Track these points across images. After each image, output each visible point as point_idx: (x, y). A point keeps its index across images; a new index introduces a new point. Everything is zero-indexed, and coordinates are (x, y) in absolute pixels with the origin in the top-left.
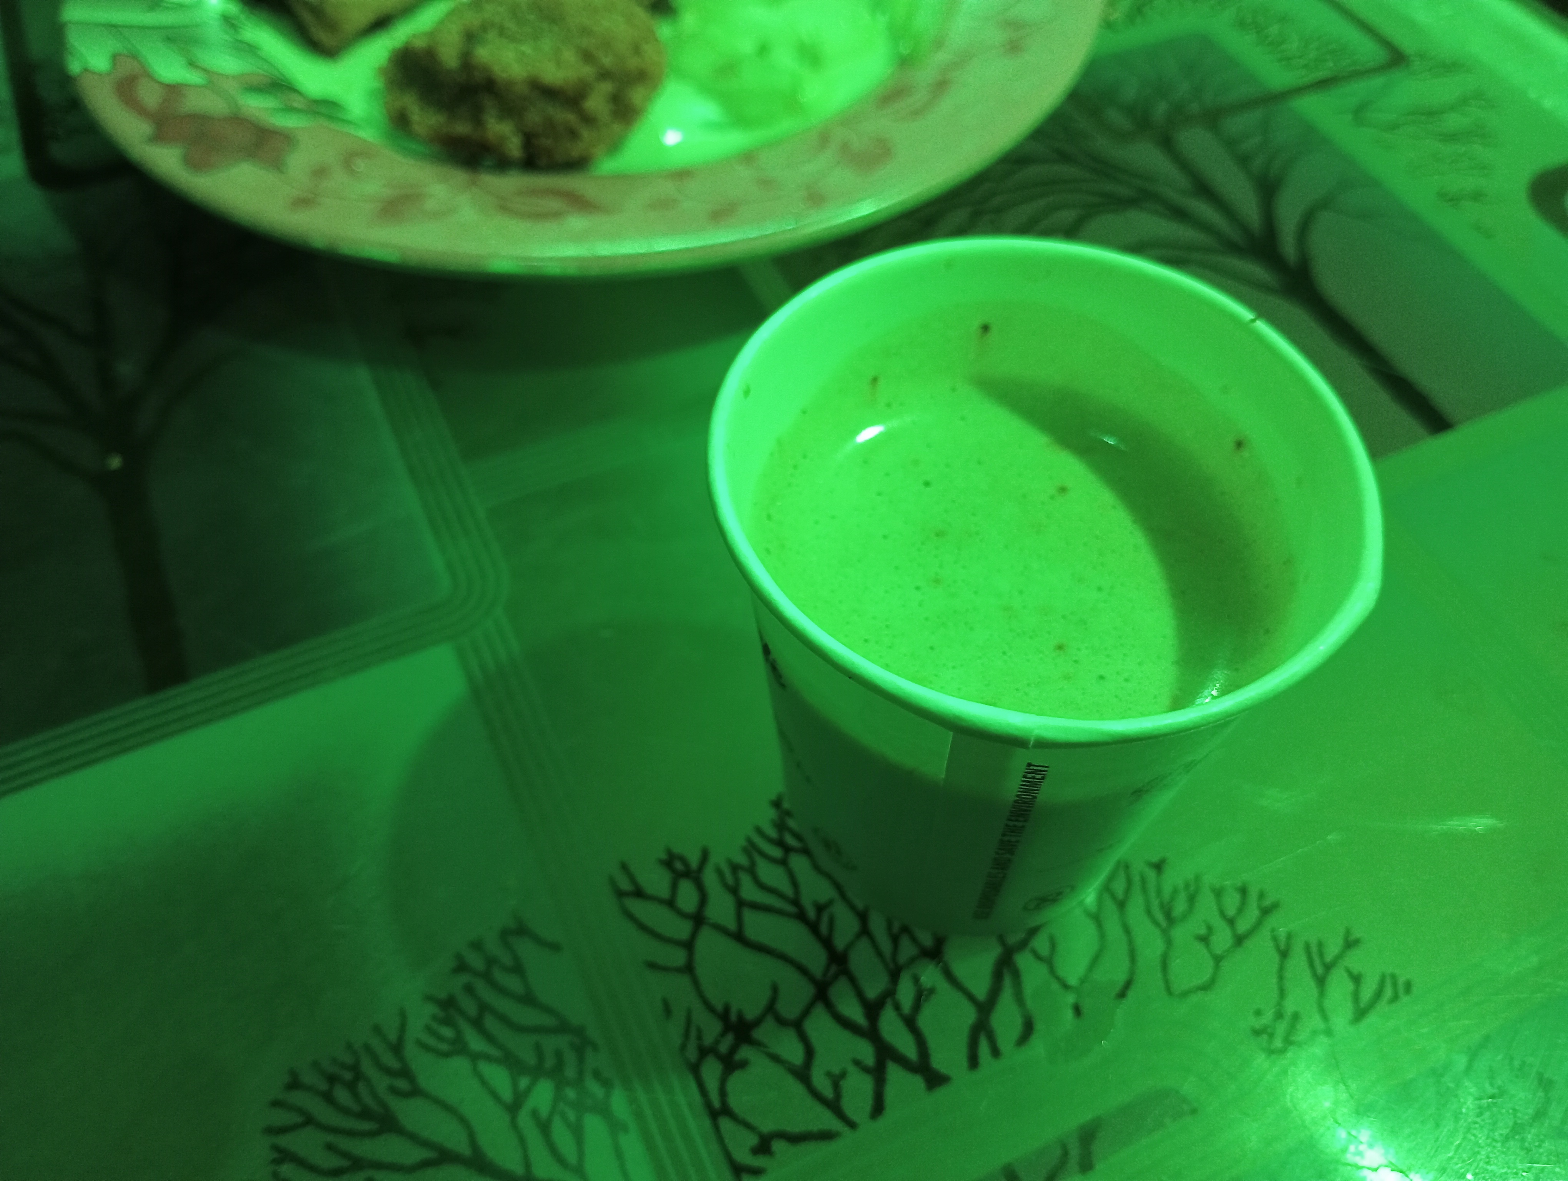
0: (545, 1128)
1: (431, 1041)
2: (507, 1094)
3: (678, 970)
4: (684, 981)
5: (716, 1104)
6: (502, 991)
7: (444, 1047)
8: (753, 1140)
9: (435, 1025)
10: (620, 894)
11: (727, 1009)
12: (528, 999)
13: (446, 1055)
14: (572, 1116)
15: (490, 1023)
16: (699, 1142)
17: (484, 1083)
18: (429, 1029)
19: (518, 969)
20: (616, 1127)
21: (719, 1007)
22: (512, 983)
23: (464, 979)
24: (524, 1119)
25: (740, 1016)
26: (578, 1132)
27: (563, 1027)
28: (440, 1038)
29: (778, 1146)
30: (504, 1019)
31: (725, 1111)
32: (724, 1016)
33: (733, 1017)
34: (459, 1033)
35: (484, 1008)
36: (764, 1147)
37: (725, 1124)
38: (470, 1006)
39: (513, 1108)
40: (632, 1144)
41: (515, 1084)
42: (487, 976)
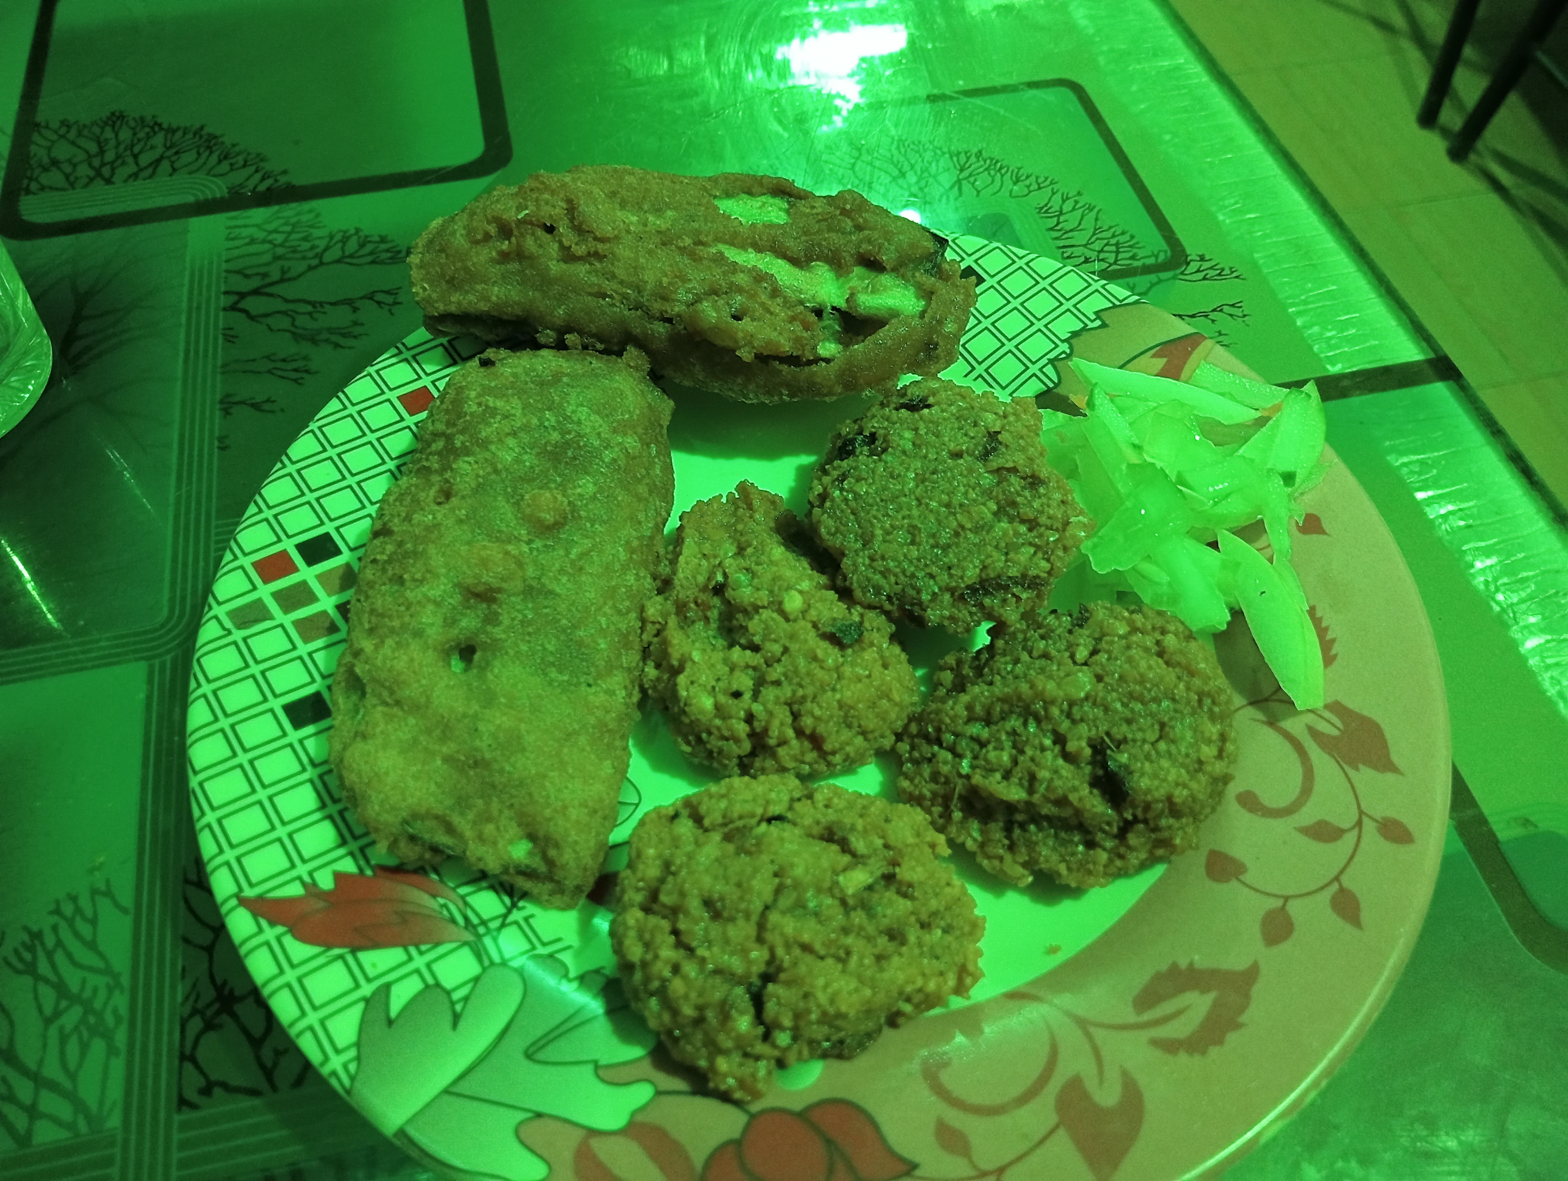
0: (63, 1039)
1: (14, 961)
2: (48, 1010)
3: (202, 948)
4: (204, 956)
5: (188, 1052)
6: (77, 935)
7: (20, 966)
8: (202, 1082)
9: (21, 950)
10: (187, 881)
11: (225, 983)
12: (92, 945)
13: (18, 972)
14: (85, 1034)
15: (60, 958)
16: (164, 1075)
17: (36, 998)
18: (16, 952)
19: (93, 922)
20: (112, 1051)
21: (219, 981)
22: (85, 929)
23: (55, 919)
24: (53, 1031)
25: (231, 991)
26: (84, 1048)
27: (108, 971)
28: (21, 959)
29: (217, 1092)
30: (70, 956)
31: (193, 1060)
32: (219, 989)
33: (226, 992)
34: (35, 957)
35: (59, 943)
36: (206, 1091)
37: (188, 1067)
38: (50, 940)
39: (48, 1021)
40: (118, 1066)
41: (57, 1004)
42: (71, 922)
